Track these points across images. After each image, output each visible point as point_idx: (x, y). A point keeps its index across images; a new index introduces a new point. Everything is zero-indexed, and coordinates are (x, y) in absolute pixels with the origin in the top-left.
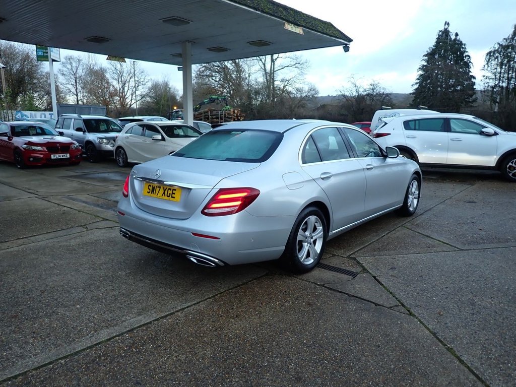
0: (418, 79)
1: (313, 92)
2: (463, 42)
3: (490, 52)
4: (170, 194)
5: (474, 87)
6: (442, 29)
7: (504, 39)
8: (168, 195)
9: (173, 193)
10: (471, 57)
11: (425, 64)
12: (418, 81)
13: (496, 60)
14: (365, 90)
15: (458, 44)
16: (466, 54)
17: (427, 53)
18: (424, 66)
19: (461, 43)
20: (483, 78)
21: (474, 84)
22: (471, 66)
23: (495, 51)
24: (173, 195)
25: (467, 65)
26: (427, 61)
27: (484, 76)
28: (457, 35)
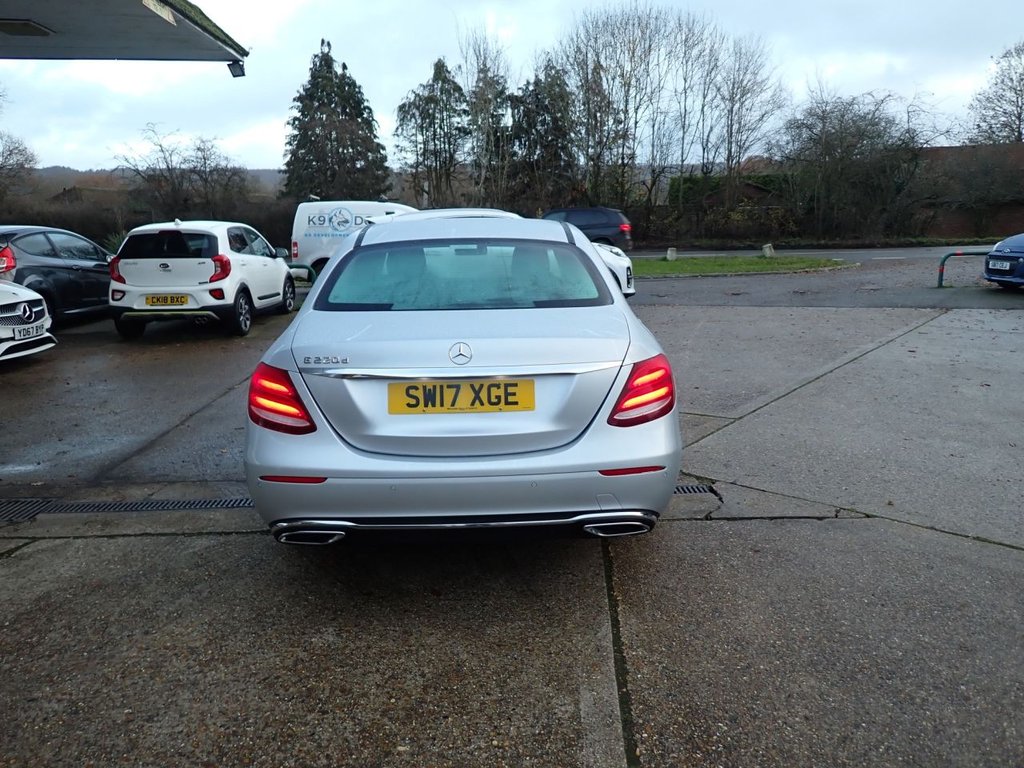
0: (290, 143)
1: (21, 159)
2: (358, 83)
3: (404, 105)
4: (498, 397)
5: (386, 164)
6: (318, 51)
7: (421, 85)
8: (494, 400)
9: (507, 394)
10: (373, 109)
11: (298, 115)
12: (289, 147)
13: (413, 120)
14: (185, 161)
15: (348, 84)
16: (366, 104)
17: (298, 95)
18: (295, 119)
19: (353, 84)
20: (396, 150)
21: (384, 158)
22: (376, 126)
23: (410, 104)
24: (511, 399)
25: (369, 124)
26: (302, 111)
27: (398, 146)
28: (344, 67)
